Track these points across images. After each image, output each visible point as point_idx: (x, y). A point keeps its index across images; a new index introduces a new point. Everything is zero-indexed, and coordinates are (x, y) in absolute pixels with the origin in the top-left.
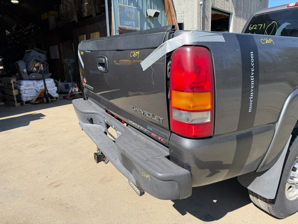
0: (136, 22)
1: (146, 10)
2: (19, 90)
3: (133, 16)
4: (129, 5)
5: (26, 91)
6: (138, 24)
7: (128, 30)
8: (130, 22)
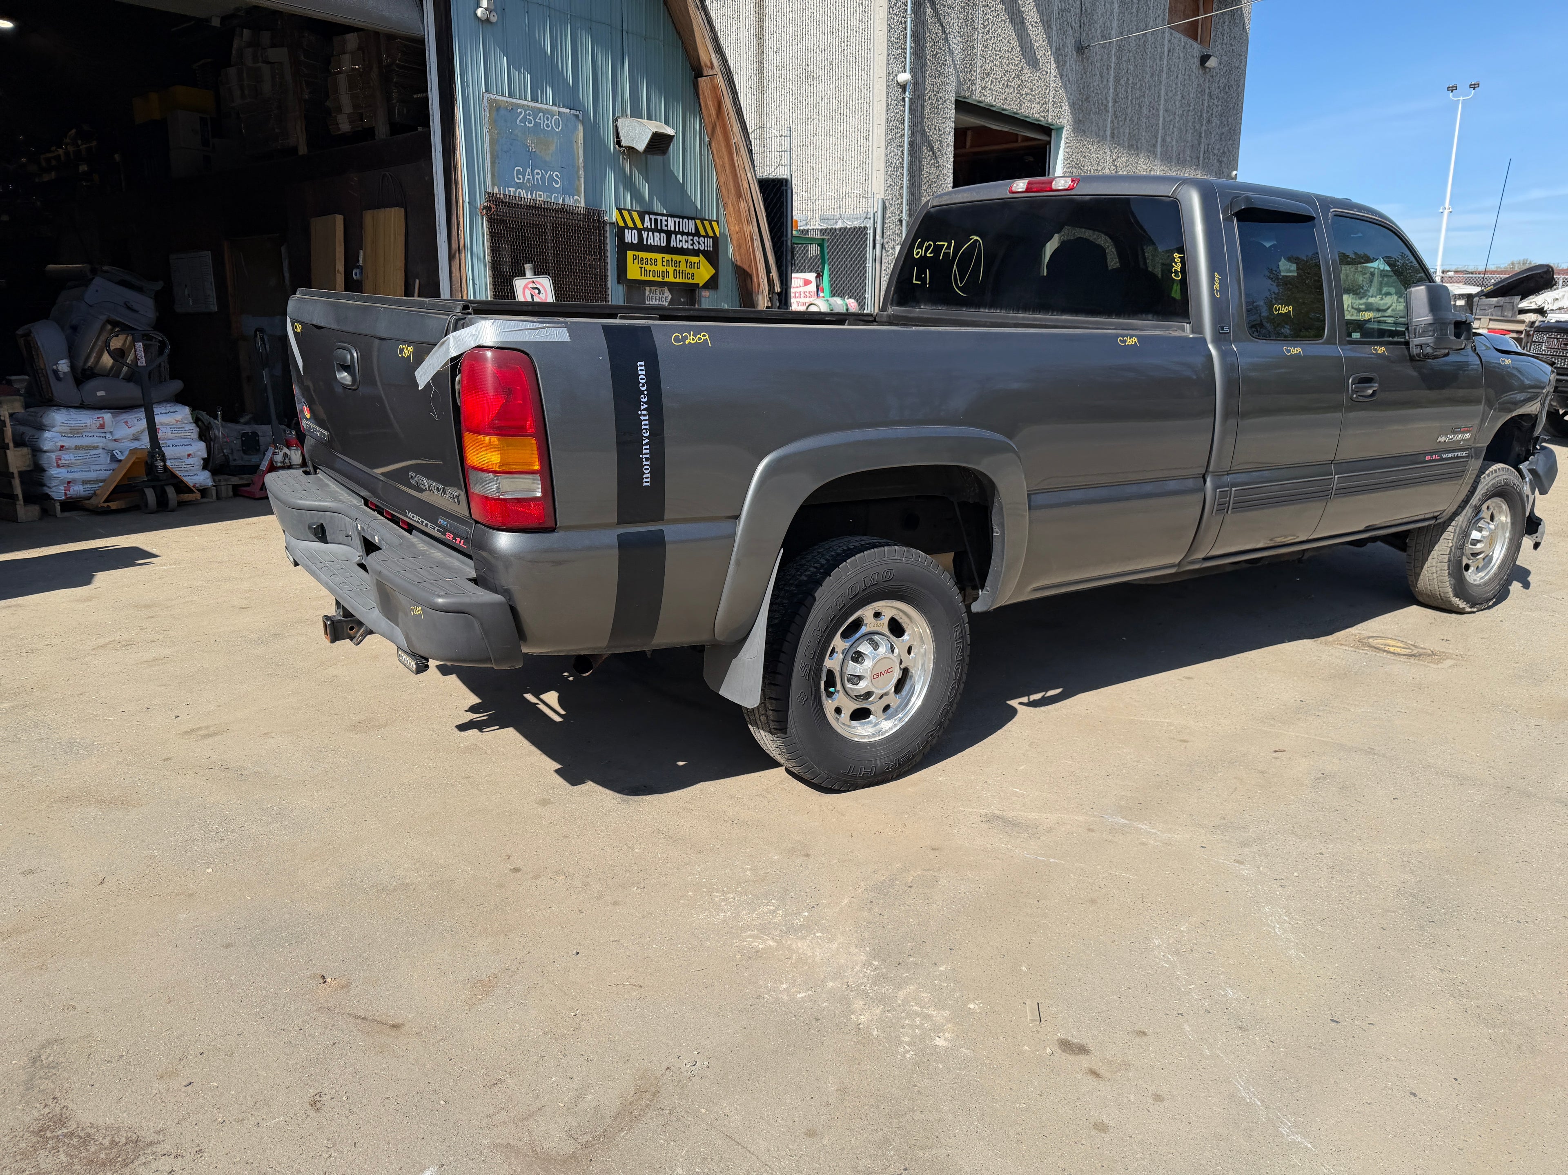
0: (568, 169)
1: (615, 120)
2: (37, 451)
3: (553, 148)
4: (532, 100)
5: (67, 458)
6: (577, 182)
7: (529, 207)
8: (538, 174)
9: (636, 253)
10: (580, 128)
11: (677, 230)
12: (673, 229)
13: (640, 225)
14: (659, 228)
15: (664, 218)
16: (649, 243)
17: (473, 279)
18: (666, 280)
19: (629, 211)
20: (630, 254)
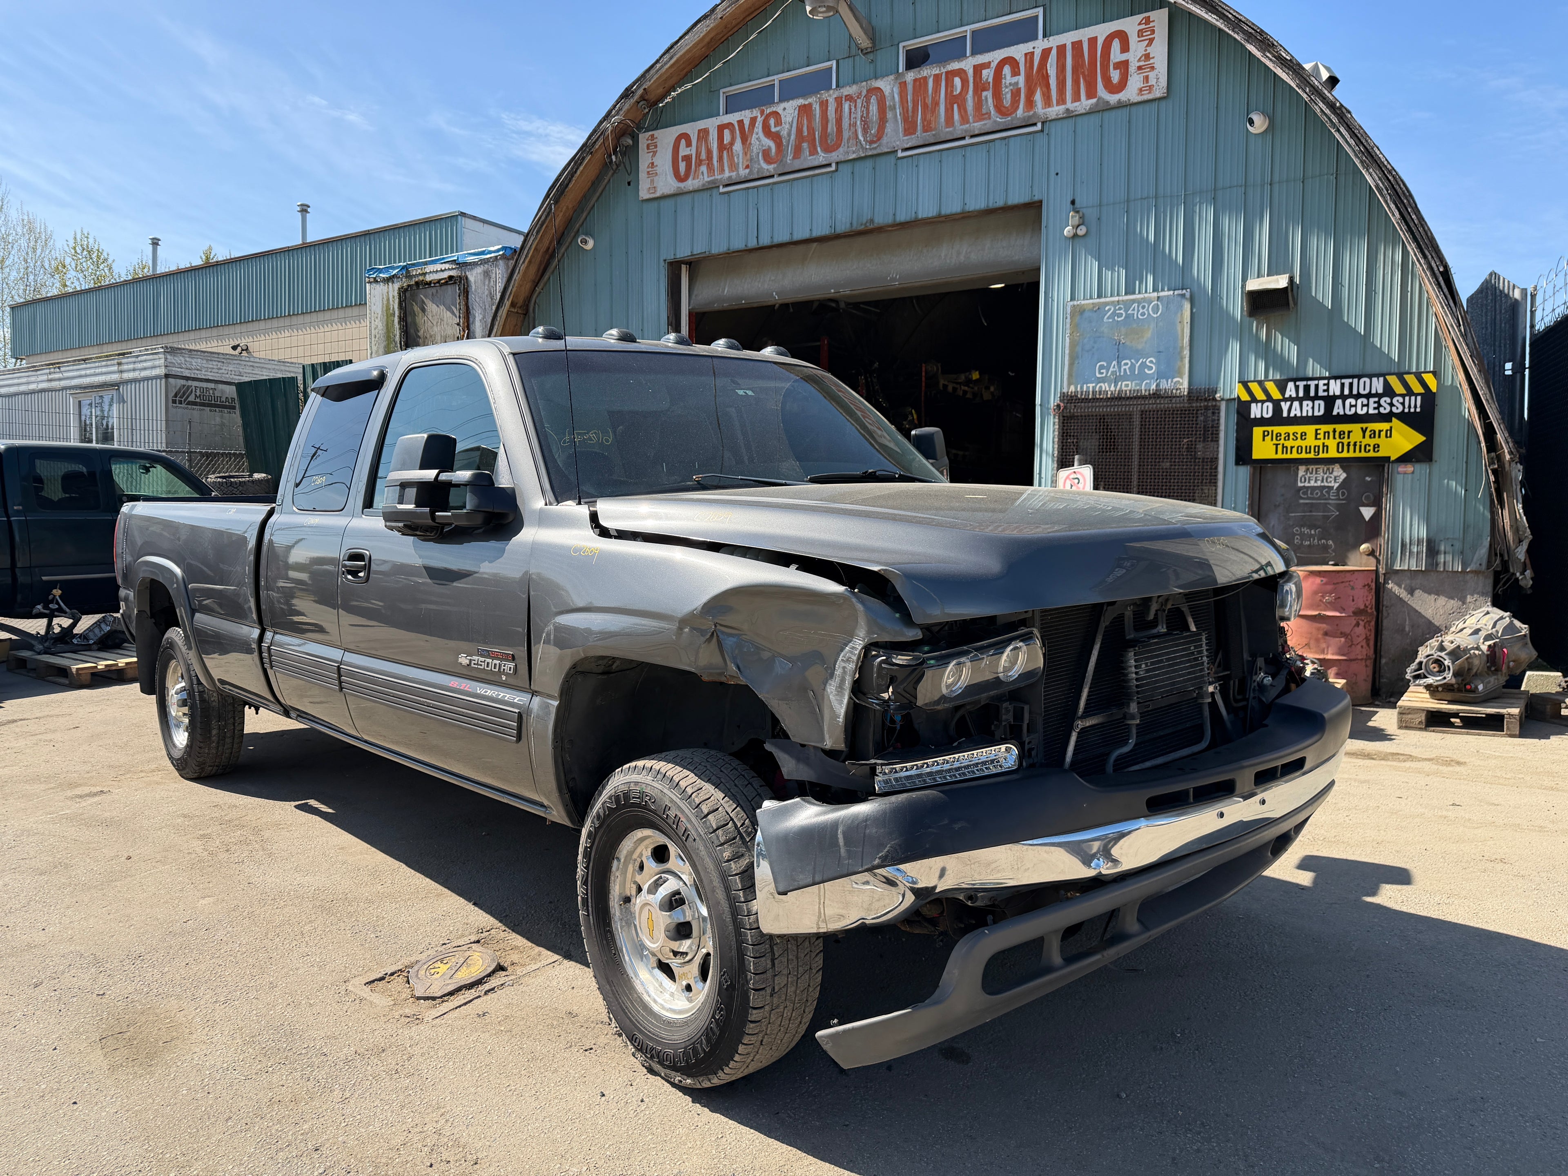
0: (1167, 354)
3: (1148, 335)
4: (1126, 294)
6: (1179, 363)
7: (1112, 399)
8: (1126, 364)
9: (1270, 429)
10: (1187, 306)
11: (1346, 392)
12: (1338, 393)
13: (1276, 395)
14: (1312, 394)
15: (1322, 382)
16: (1292, 415)
17: (1040, 474)
18: (1321, 455)
19: (1261, 383)
20: (1258, 432)
